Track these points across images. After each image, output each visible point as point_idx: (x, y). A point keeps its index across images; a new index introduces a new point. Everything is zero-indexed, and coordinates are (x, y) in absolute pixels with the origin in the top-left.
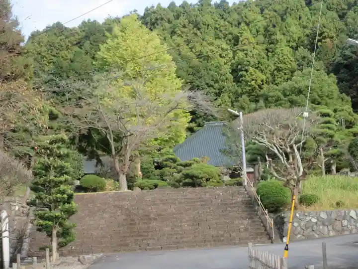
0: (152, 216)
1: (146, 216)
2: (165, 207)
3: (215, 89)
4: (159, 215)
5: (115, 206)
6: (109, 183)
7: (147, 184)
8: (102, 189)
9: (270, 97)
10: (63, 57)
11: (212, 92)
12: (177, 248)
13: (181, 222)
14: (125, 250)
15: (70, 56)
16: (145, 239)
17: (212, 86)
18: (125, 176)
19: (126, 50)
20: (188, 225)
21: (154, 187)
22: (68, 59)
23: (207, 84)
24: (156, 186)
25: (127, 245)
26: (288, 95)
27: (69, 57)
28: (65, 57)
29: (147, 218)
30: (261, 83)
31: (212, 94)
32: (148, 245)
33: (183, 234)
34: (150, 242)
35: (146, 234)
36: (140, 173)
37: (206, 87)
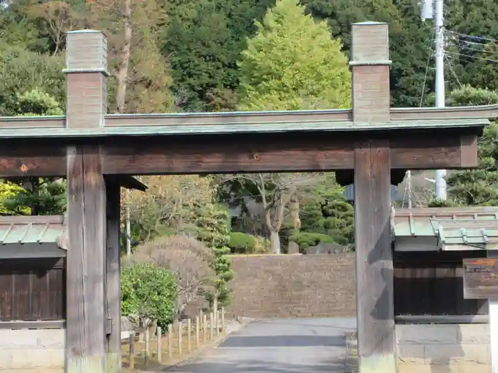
0: (305, 283)
1: (298, 282)
2: (320, 275)
4: (312, 282)
5: (267, 271)
6: (258, 242)
7: (306, 238)
8: (251, 250)
10: (180, 16)
12: (328, 316)
13: (335, 290)
14: (276, 316)
15: (193, 14)
16: (295, 306)
18: (277, 234)
19: (283, 49)
20: (342, 294)
21: (315, 244)
22: (188, 20)
24: (317, 242)
25: (278, 311)
27: (191, 16)
28: (184, 16)
29: (299, 285)
32: (299, 312)
33: (335, 303)
34: (301, 309)
35: (298, 301)
36: (299, 220)
37: (413, 72)
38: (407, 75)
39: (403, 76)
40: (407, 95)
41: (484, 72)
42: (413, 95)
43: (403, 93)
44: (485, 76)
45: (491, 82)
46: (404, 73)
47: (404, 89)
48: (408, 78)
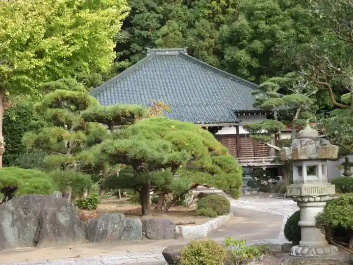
3: (158, 13)
9: (258, 9)
11: (154, 17)
17: (153, 9)
23: (147, 6)
26: (289, 7)
30: (226, 5)
31: (154, 20)
37: (146, 10)
38: (141, 12)
39: (138, 13)
40: (141, 30)
41: (209, 8)
42: (147, 30)
43: (137, 29)
44: (210, 12)
45: (216, 16)
46: (138, 11)
47: (138, 25)
48: (141, 15)
